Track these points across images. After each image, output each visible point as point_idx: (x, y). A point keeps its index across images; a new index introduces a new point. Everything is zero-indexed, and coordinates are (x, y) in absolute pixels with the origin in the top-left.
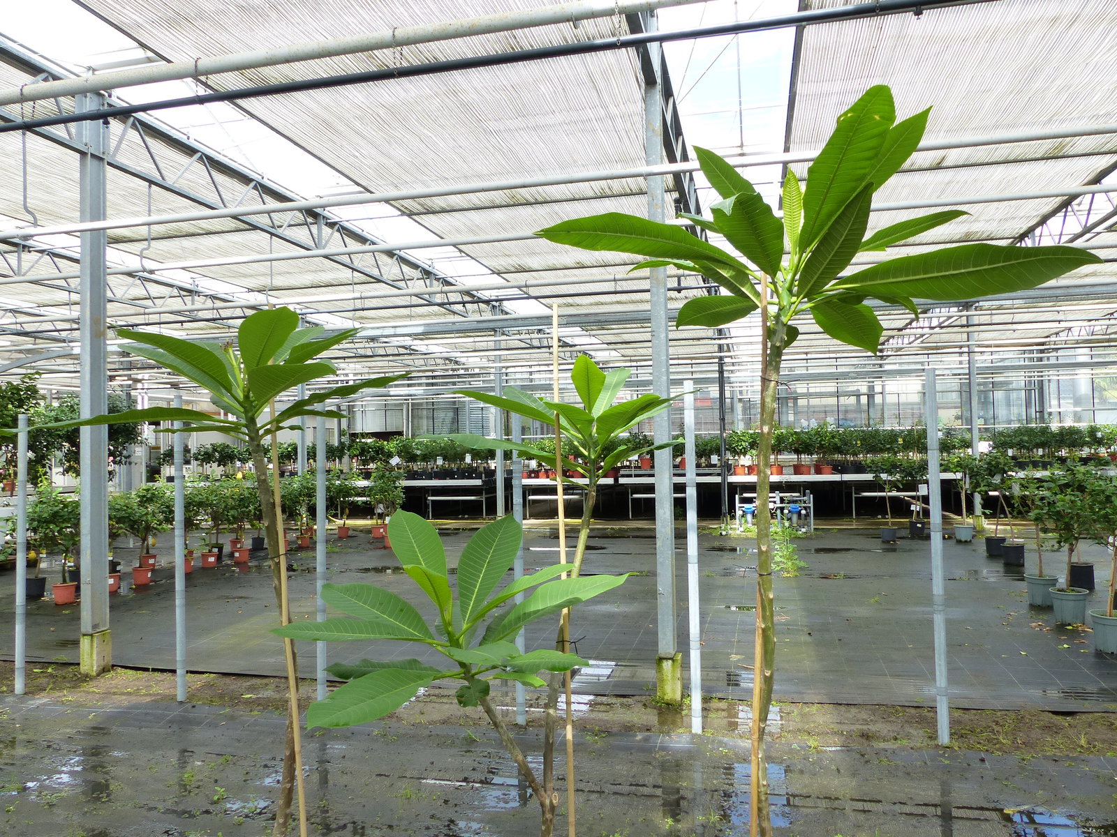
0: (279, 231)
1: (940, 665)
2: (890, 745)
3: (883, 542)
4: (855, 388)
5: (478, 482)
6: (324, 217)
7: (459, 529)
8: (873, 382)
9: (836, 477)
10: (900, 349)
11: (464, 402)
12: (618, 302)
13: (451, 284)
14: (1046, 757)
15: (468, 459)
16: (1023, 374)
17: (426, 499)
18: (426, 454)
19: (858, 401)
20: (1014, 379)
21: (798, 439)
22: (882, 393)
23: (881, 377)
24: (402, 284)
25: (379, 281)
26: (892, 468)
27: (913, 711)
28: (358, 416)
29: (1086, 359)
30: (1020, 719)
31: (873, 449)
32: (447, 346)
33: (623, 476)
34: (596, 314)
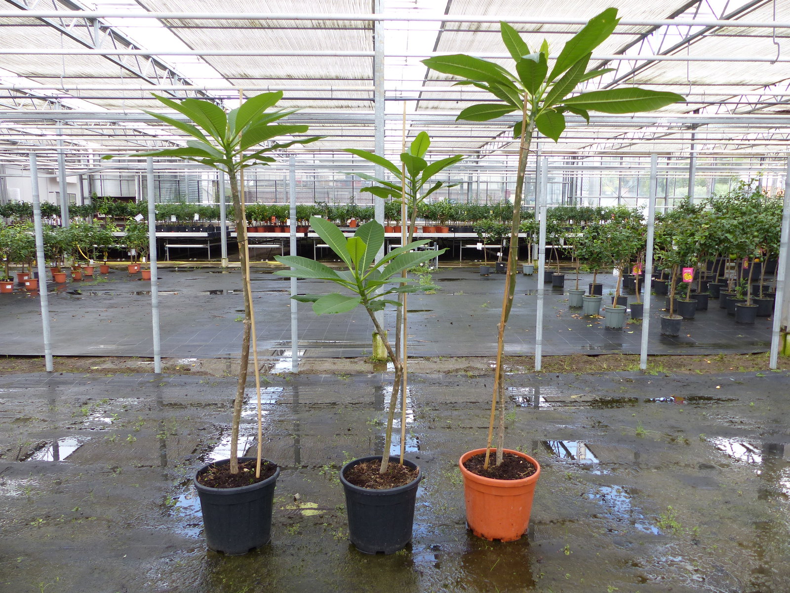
0: (67, 30)
1: (539, 328)
2: (508, 374)
3: (481, 275)
4: (459, 178)
5: (205, 234)
6: (99, 22)
7: (193, 268)
8: (472, 174)
9: (451, 235)
10: (494, 151)
11: (184, 176)
12: (310, 107)
13: (189, 84)
14: (588, 374)
15: (196, 217)
16: (562, 172)
17: (164, 246)
18: (163, 214)
19: (462, 187)
20: (556, 175)
21: (428, 209)
22: (477, 182)
23: (477, 171)
24: (154, 81)
25: (139, 77)
26: (489, 229)
27: (517, 358)
28: (98, 183)
29: (598, 165)
30: (572, 359)
31: (475, 218)
32: (168, 131)
33: (311, 232)
34: (310, 114)
